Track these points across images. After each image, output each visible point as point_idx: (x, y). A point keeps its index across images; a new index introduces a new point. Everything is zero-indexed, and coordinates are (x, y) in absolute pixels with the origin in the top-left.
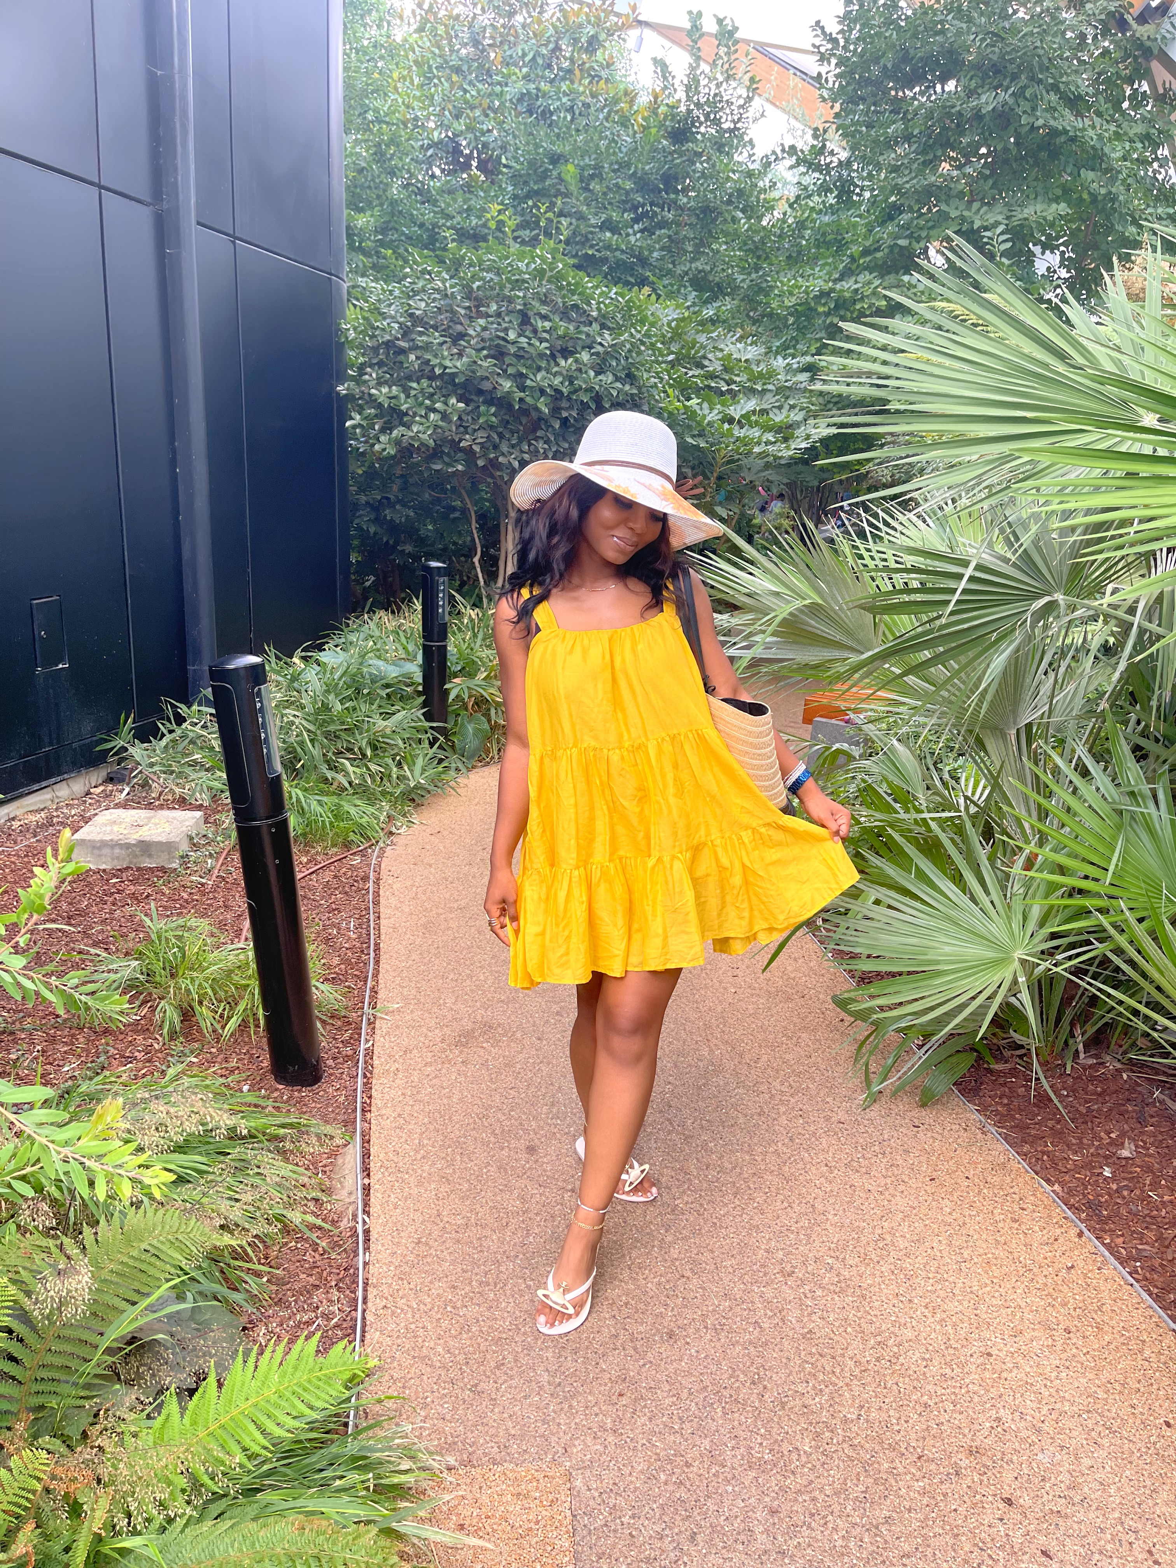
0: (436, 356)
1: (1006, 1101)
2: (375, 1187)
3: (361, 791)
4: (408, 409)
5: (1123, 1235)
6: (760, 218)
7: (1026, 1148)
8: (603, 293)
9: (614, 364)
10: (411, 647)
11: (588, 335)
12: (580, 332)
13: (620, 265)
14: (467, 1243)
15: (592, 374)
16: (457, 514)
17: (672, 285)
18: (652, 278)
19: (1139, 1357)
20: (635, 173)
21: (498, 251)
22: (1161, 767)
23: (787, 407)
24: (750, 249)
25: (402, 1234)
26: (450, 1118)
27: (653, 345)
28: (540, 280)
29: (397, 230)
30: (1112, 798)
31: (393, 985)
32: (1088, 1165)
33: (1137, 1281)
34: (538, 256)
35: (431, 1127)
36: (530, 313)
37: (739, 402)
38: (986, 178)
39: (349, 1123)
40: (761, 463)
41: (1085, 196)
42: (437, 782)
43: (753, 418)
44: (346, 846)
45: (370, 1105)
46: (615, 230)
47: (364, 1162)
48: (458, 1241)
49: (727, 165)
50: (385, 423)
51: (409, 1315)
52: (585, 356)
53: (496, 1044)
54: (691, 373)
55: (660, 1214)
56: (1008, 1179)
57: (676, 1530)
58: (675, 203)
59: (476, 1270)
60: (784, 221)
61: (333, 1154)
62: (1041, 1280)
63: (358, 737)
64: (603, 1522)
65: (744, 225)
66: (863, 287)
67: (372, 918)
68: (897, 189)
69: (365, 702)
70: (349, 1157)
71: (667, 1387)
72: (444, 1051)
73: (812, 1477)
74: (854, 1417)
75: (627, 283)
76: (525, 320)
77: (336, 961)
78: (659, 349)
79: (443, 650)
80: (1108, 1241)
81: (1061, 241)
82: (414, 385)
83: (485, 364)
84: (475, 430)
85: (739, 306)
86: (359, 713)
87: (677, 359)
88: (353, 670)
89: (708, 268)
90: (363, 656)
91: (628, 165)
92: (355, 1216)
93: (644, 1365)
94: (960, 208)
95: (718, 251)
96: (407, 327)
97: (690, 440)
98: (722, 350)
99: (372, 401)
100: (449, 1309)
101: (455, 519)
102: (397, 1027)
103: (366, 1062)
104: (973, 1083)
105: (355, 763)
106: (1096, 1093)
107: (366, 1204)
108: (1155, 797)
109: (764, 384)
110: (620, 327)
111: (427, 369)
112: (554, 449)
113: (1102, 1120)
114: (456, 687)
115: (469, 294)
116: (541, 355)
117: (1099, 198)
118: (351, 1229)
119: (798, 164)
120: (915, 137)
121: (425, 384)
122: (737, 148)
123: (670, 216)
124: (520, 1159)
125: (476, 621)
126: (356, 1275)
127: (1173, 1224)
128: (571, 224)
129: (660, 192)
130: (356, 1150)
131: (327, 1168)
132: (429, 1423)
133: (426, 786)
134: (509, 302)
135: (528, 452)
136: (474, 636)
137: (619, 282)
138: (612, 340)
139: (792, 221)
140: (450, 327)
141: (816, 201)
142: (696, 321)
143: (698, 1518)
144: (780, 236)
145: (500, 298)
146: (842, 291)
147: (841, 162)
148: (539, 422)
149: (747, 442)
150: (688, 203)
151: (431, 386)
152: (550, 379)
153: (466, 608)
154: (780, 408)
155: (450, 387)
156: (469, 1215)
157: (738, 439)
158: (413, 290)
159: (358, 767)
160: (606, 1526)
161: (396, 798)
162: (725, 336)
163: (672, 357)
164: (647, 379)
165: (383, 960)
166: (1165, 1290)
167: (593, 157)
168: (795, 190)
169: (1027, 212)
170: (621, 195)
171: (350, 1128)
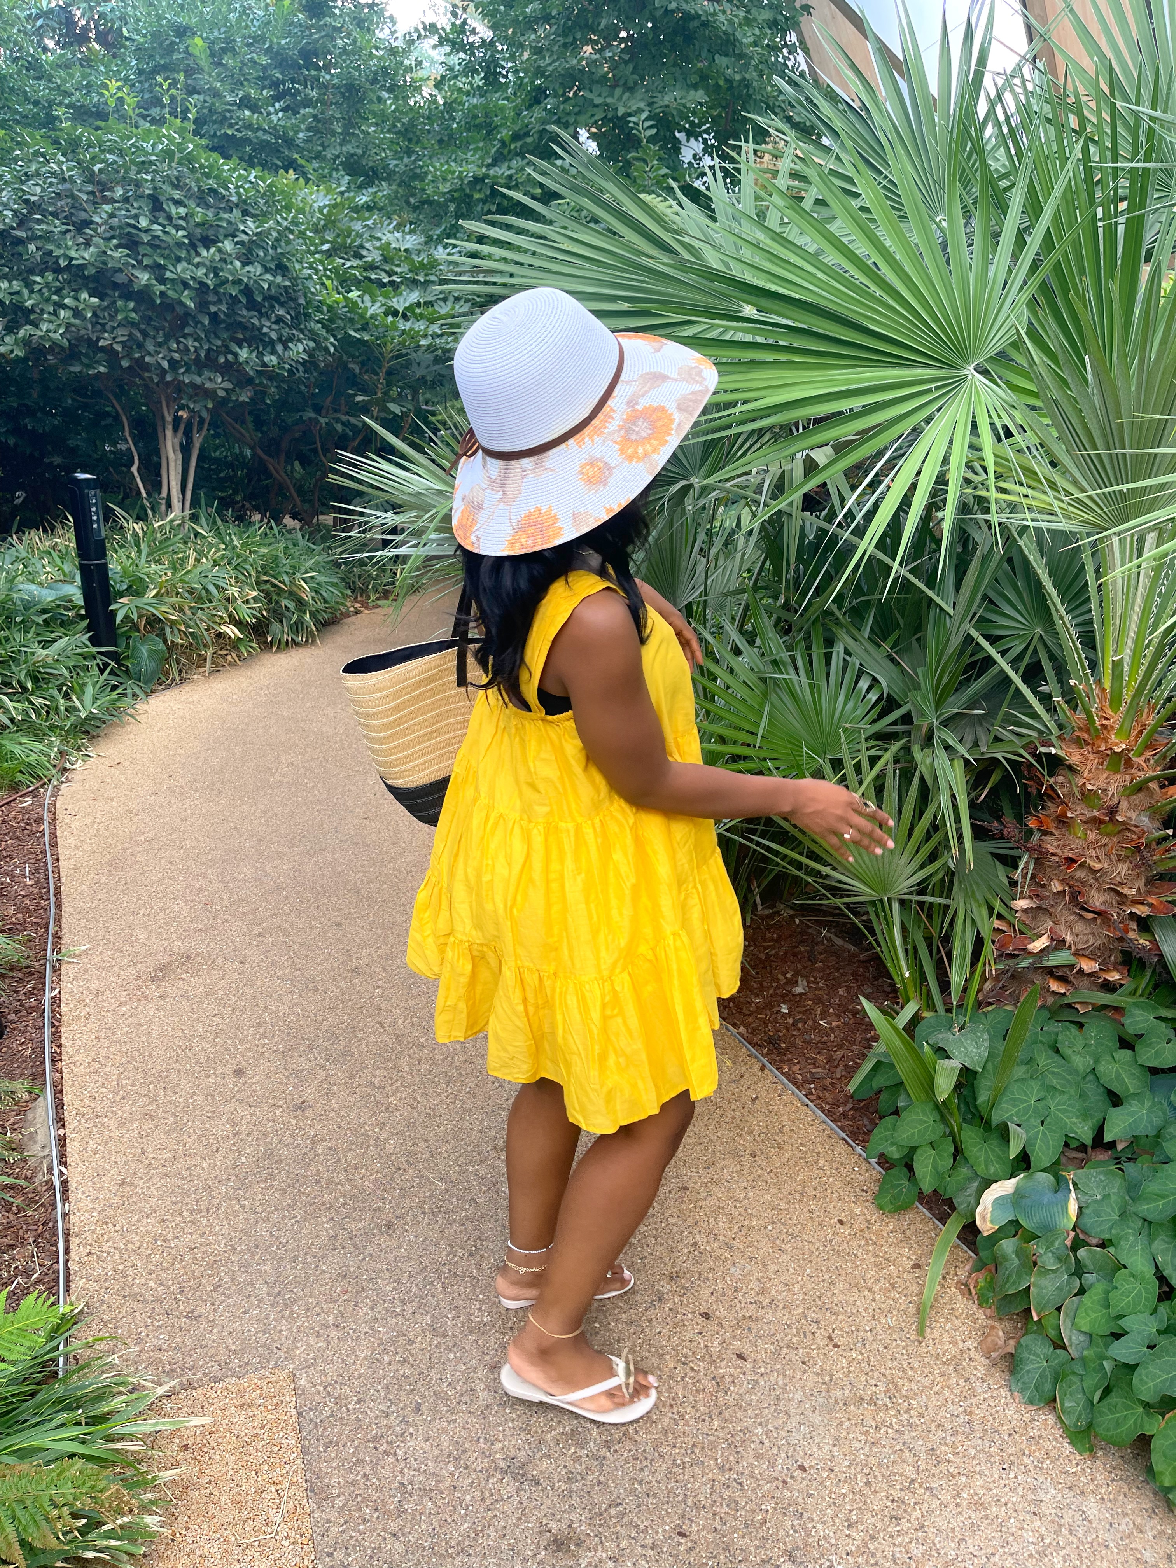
0: (59, 246)
2: (70, 1136)
3: (25, 727)
4: (33, 305)
5: (799, 1063)
6: (406, 98)
8: (240, 175)
9: (261, 254)
10: (67, 568)
11: (229, 222)
12: (220, 219)
13: (264, 146)
14: (175, 1175)
15: (238, 264)
16: (109, 421)
17: (323, 169)
18: (300, 161)
19: (815, 1168)
20: (270, 47)
21: (119, 131)
22: (798, 635)
23: (452, 299)
24: (400, 132)
25: (104, 1179)
26: (150, 1054)
27: (302, 233)
28: (170, 162)
29: (9, 108)
30: (758, 668)
31: (78, 928)
32: (769, 1006)
33: (812, 1100)
34: (164, 136)
35: (131, 1066)
36: (162, 198)
37: (401, 294)
38: (626, 63)
39: (37, 1077)
40: (430, 356)
41: (721, 83)
42: (114, 712)
43: (418, 311)
44: (13, 788)
45: (60, 1054)
46: (254, 108)
47: (57, 1113)
48: (166, 1175)
49: (368, 41)
50: (9, 321)
51: (117, 1257)
52: (228, 245)
53: (196, 973)
54: (348, 264)
57: (402, 1405)
58: (318, 81)
59: (187, 1200)
60: (435, 102)
61: (22, 1110)
62: (730, 1114)
63: (15, 669)
64: (329, 1414)
65: (390, 105)
66: (516, 173)
67: (50, 860)
68: (540, 72)
69: (20, 631)
70: (39, 1110)
71: (388, 1274)
72: (139, 988)
75: (264, 165)
76: (156, 204)
77: (12, 911)
78: (310, 238)
79: (104, 569)
80: (787, 1070)
81: (704, 128)
82: (38, 279)
83: (117, 255)
84: (114, 328)
85: (397, 192)
86: (14, 643)
87: (334, 249)
88: (1, 596)
89: (360, 151)
90: (11, 581)
91: (262, 39)
92: (50, 1170)
93: (364, 1259)
94: (604, 95)
95: (369, 133)
96: (22, 214)
97: (353, 333)
98: (379, 239)
100: (159, 1243)
101: (107, 425)
102: (86, 970)
103: (53, 1011)
105: (15, 698)
106: (773, 940)
107: (63, 1155)
108: (794, 663)
109: (426, 275)
110: (264, 214)
111: (51, 261)
112: (206, 347)
113: (779, 963)
114: (123, 607)
115: (90, 178)
116: (180, 245)
117: (735, 84)
118: (47, 1182)
119: (441, 43)
120: (554, 17)
121: (50, 278)
122: (378, 24)
123: (314, 94)
124: (228, 1084)
125: (141, 535)
126: (55, 1227)
127: (841, 1046)
128: (205, 101)
129: (300, 69)
130: (47, 1102)
131: (16, 1126)
132: (144, 1357)
133: (100, 716)
134: (136, 185)
135: (178, 351)
136: (139, 551)
137: (261, 165)
138: (257, 228)
139: (441, 102)
140: (71, 213)
141: (462, 83)
142: (350, 207)
143: (422, 1389)
144: (429, 118)
145: (126, 181)
146: (495, 177)
147: (484, 41)
148: (187, 316)
149: (413, 335)
150: (331, 80)
151: (57, 280)
152: (192, 271)
153: (128, 522)
154: (445, 300)
155: (80, 281)
156: (176, 1147)
157: (404, 332)
158: (26, 174)
159: (19, 701)
160: (332, 1415)
161: (66, 731)
162: (382, 223)
163: (326, 247)
164: (300, 270)
165: (65, 903)
166: (836, 1105)
167: (223, 30)
168: (441, 70)
169: (667, 99)
170: (257, 71)
171: (39, 1081)
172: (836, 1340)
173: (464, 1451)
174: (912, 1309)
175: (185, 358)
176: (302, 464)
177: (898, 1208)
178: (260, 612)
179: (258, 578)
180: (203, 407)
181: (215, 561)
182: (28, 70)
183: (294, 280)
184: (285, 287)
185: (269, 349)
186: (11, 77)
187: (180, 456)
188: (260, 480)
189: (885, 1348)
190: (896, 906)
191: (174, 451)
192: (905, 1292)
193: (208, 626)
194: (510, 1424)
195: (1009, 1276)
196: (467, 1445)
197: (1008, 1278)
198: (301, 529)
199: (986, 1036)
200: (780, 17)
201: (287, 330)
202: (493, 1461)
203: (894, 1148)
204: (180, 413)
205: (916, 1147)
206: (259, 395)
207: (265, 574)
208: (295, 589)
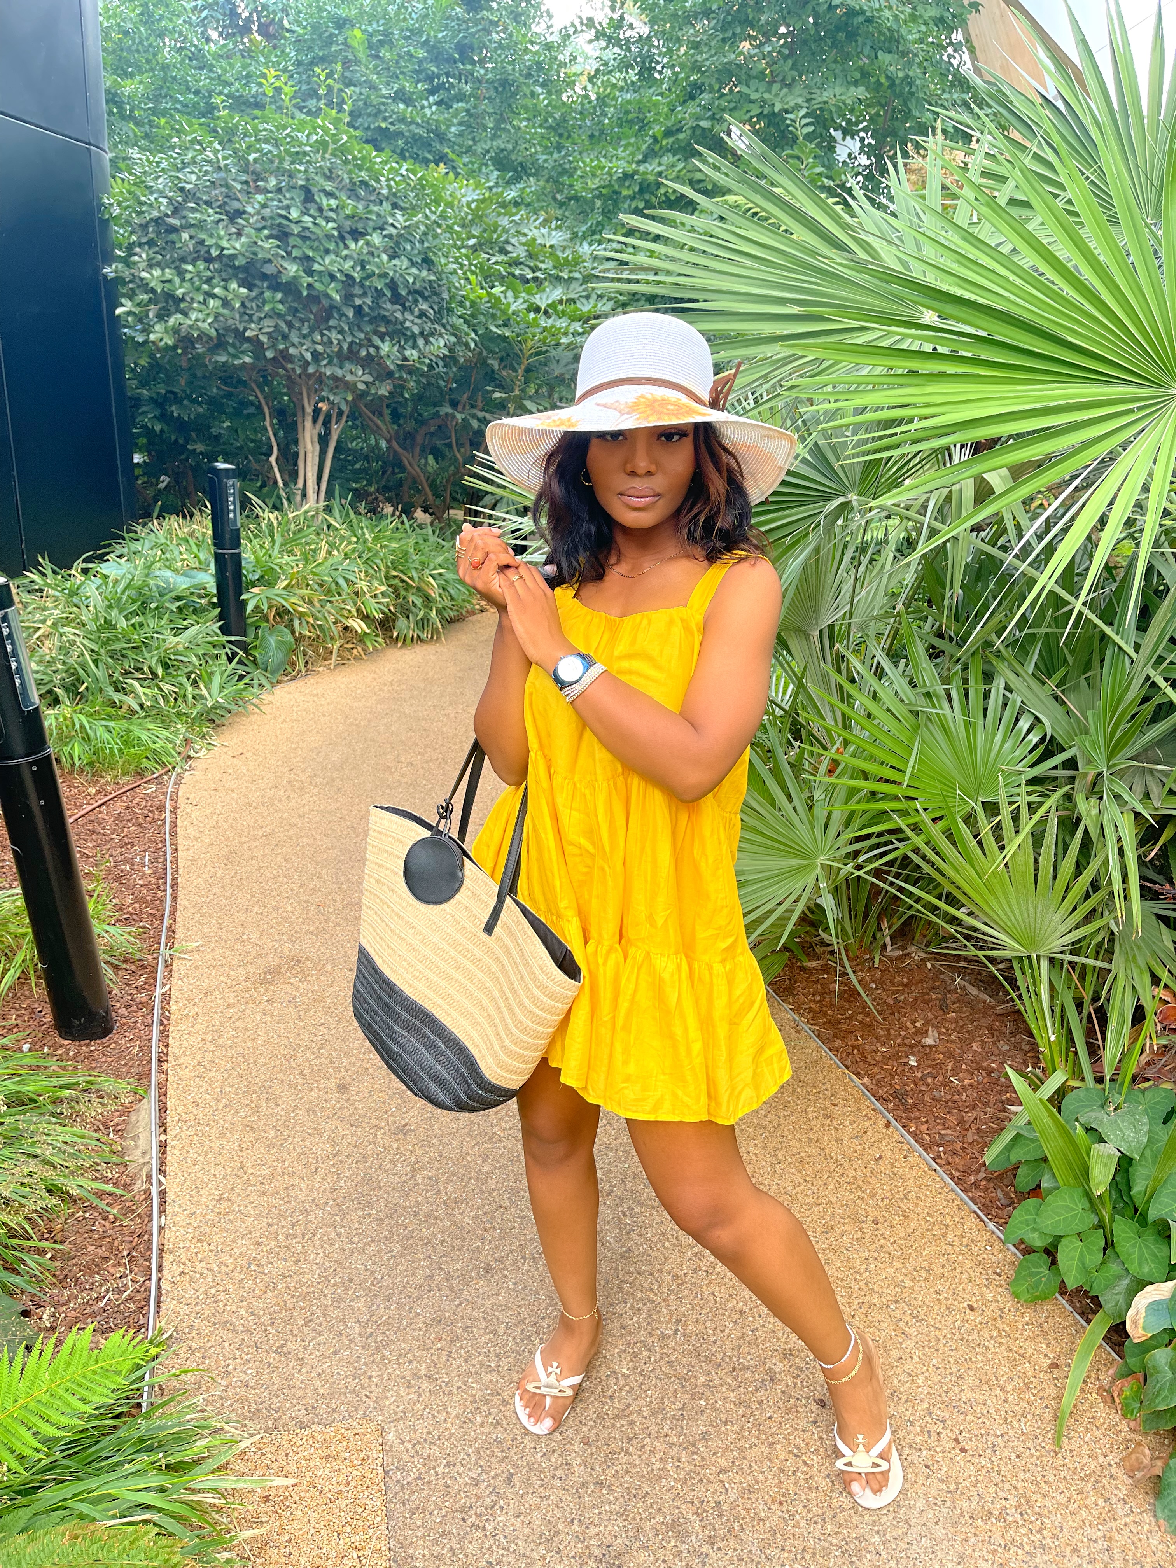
0: (211, 236)
1: (818, 998)
2: (171, 1143)
3: (154, 714)
4: (184, 294)
5: (927, 1122)
6: (559, 93)
7: (838, 1043)
8: (392, 168)
9: (408, 247)
10: (203, 556)
11: (379, 215)
12: (370, 212)
13: (416, 139)
14: (272, 1195)
15: (385, 257)
16: (252, 410)
17: (473, 163)
18: (451, 155)
19: (943, 1242)
20: (427, 41)
21: (275, 120)
22: (955, 666)
23: (594, 297)
24: (551, 127)
25: (202, 1192)
26: (255, 1061)
27: (450, 228)
28: (323, 153)
29: (171, 97)
30: (909, 699)
31: (192, 923)
32: (896, 1056)
33: (940, 1166)
34: (319, 127)
35: (234, 1073)
36: (314, 190)
37: (544, 290)
38: (786, 58)
39: (143, 1076)
40: (570, 354)
41: (883, 80)
42: (239, 701)
43: (560, 308)
44: (139, 774)
45: (167, 1054)
46: (408, 102)
47: (160, 1117)
48: (264, 1193)
49: (524, 36)
50: (160, 309)
51: (209, 1279)
52: (376, 239)
53: (305, 978)
54: (493, 260)
55: (477, 1143)
56: (820, 1077)
57: (493, 1474)
58: (472, 75)
59: (283, 1223)
60: (586, 96)
61: (126, 1111)
62: (851, 1174)
63: (147, 655)
64: (416, 1476)
65: (543, 100)
66: (667, 170)
67: (169, 850)
68: (696, 67)
69: (154, 617)
70: (143, 1113)
71: (484, 1324)
72: (248, 990)
73: (630, 1400)
74: (671, 1332)
75: (416, 158)
76: (308, 197)
77: (129, 900)
78: (457, 232)
79: (237, 558)
80: (913, 1129)
81: (861, 126)
82: (190, 268)
83: (267, 245)
84: (261, 319)
85: (544, 188)
86: (147, 630)
87: (480, 244)
88: (137, 582)
89: (510, 147)
90: (149, 567)
91: (420, 32)
92: (149, 1177)
93: (460, 1304)
94: (761, 90)
95: (519, 128)
96: (177, 202)
97: (494, 329)
98: (525, 235)
99: (144, 286)
100: (253, 1267)
101: (249, 414)
102: (197, 968)
103: (162, 1008)
104: (787, 982)
105: (145, 684)
106: (902, 984)
107: (163, 1163)
108: (949, 696)
109: (570, 272)
110: (413, 208)
111: (203, 251)
112: (349, 340)
113: (908, 1011)
114: (254, 598)
115: (245, 168)
116: (329, 237)
117: (897, 82)
118: (145, 1191)
119: (597, 38)
120: (714, 12)
121: (202, 267)
122: (534, 18)
123: (468, 88)
124: (331, 1099)
125: (275, 525)
126: (150, 1241)
127: (973, 1107)
128: (361, 94)
129: (455, 62)
130: (150, 1106)
131: (119, 1128)
132: (231, 1392)
133: (226, 705)
134: (290, 176)
135: (322, 343)
136: (273, 541)
137: (412, 158)
138: (405, 221)
139: (593, 97)
140: (225, 203)
141: (617, 77)
142: (497, 203)
143: (515, 1458)
144: (581, 113)
145: (279, 171)
146: (645, 173)
147: (640, 36)
148: (331, 310)
149: (555, 333)
150: (486, 75)
151: (209, 269)
152: (340, 263)
153: (264, 511)
154: (587, 297)
155: (230, 270)
156: (275, 1164)
157: (545, 329)
158: (183, 162)
159: (149, 687)
160: (420, 1478)
161: (193, 719)
162: (528, 219)
163: (472, 242)
164: (446, 265)
165: (181, 896)
166: (966, 1172)
167: (381, 22)
168: (595, 65)
169: (827, 95)
170: (413, 64)
171: (145, 1081)
172: (964, 1444)
173: (557, 1533)
174: (1048, 1416)
175: (328, 350)
176: (436, 458)
177: (1036, 1300)
178: (387, 607)
179: (387, 572)
180: (342, 400)
181: (346, 554)
182: (191, 59)
183: (439, 275)
184: (430, 281)
185: (410, 343)
186: (175, 67)
187: (318, 447)
188: (393, 473)
189: (1018, 1457)
190: (1045, 964)
191: (312, 442)
192: (1041, 1394)
193: (336, 619)
194: (607, 1508)
195: (1161, 1389)
196: (560, 1526)
197: (1158, 1392)
198: (432, 524)
199: (1145, 1120)
200: (947, 14)
201: (429, 324)
202: (587, 1547)
203: (1036, 1235)
204: (320, 405)
205: (1061, 1237)
206: (398, 389)
207: (395, 569)
208: (423, 585)
